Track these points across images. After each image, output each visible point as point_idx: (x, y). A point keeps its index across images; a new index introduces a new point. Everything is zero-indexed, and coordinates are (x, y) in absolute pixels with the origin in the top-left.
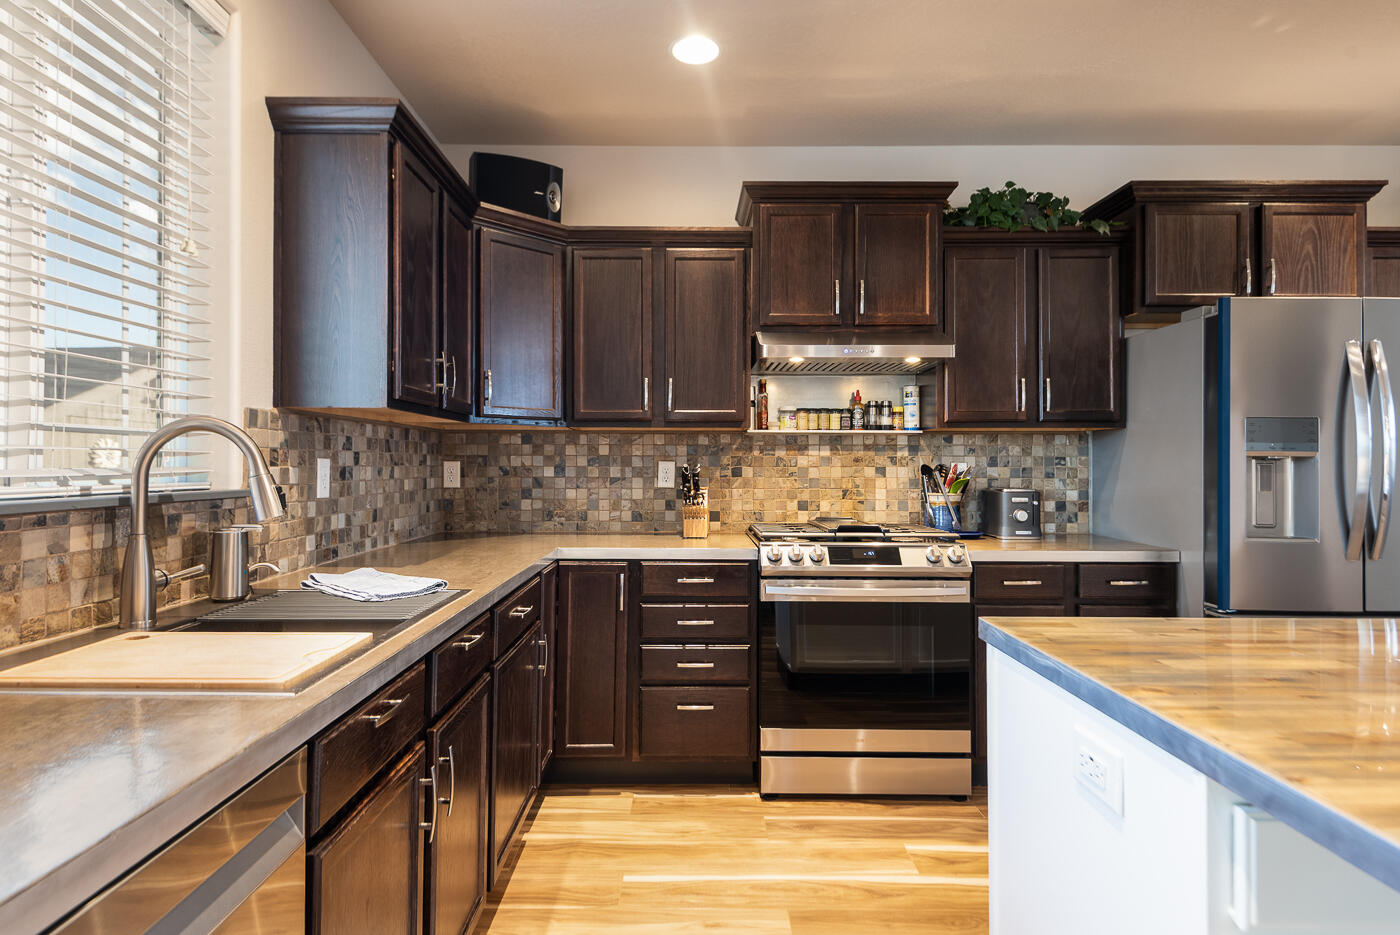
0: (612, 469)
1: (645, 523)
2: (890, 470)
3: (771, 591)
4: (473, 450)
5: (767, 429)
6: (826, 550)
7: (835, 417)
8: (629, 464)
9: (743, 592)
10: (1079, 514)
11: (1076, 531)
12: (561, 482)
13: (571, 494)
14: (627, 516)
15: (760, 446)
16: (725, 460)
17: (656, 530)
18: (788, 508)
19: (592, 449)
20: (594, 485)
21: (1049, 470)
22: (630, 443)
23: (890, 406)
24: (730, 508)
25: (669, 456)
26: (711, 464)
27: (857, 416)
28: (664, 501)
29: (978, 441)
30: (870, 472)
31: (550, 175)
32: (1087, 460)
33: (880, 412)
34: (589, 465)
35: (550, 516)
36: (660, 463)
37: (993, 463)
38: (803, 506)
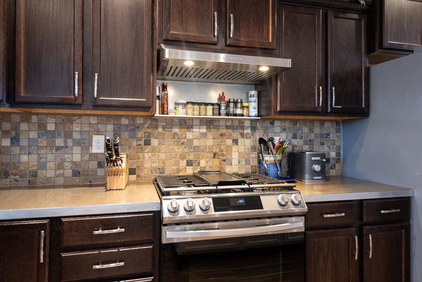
0: (57, 140)
1: (82, 179)
2: (240, 141)
3: (170, 235)
5: (167, 114)
6: (211, 200)
7: (210, 108)
8: (71, 137)
9: (149, 235)
10: (336, 164)
11: (335, 174)
12: (16, 150)
13: (24, 158)
14: (69, 173)
15: (163, 125)
16: (140, 134)
17: (90, 182)
18: (181, 165)
19: (41, 126)
20: (43, 151)
21: (323, 141)
22: (72, 122)
23: (241, 102)
24: (143, 165)
25: (100, 131)
26: (131, 137)
27: (223, 108)
28: (96, 162)
29: (287, 124)
30: (229, 142)
32: (340, 135)
33: (236, 107)
34: (39, 137)
35: (6, 174)
36: (93, 136)
37: (295, 137)
38: (189, 163)
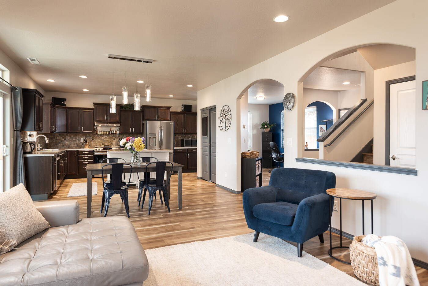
0: (73, 139)
1: (78, 146)
2: (115, 139)
3: (96, 153)
4: (51, 136)
5: (97, 134)
6: (103, 149)
7: (107, 132)
8: (76, 138)
9: (92, 154)
12: (65, 141)
14: (76, 146)
15: (96, 136)
16: (91, 138)
17: (80, 147)
19: (70, 136)
20: (70, 141)
22: (76, 135)
24: (92, 144)
26: (89, 138)
27: (111, 132)
28: (82, 143)
30: (113, 139)
31: (64, 100)
33: (114, 132)
34: (70, 139)
35: (63, 146)
36: (81, 138)
38: (103, 144)
